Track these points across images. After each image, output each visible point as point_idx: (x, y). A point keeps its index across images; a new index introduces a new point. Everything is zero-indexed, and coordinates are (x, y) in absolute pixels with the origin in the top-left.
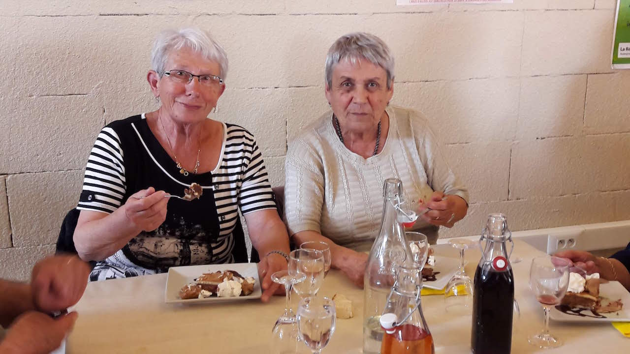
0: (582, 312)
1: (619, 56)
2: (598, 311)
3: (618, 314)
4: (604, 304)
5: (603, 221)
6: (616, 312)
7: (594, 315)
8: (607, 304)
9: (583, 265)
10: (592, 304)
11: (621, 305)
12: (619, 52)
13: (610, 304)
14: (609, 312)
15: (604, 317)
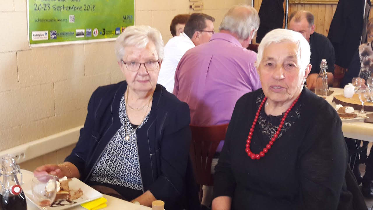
0: (62, 203)
1: (33, 40)
2: (71, 200)
3: (82, 198)
4: (72, 194)
5: (39, 138)
6: (81, 197)
7: (69, 203)
8: (74, 193)
9: (54, 173)
10: (66, 196)
11: (82, 192)
12: (33, 37)
13: (75, 193)
14: (77, 198)
15: (75, 203)
